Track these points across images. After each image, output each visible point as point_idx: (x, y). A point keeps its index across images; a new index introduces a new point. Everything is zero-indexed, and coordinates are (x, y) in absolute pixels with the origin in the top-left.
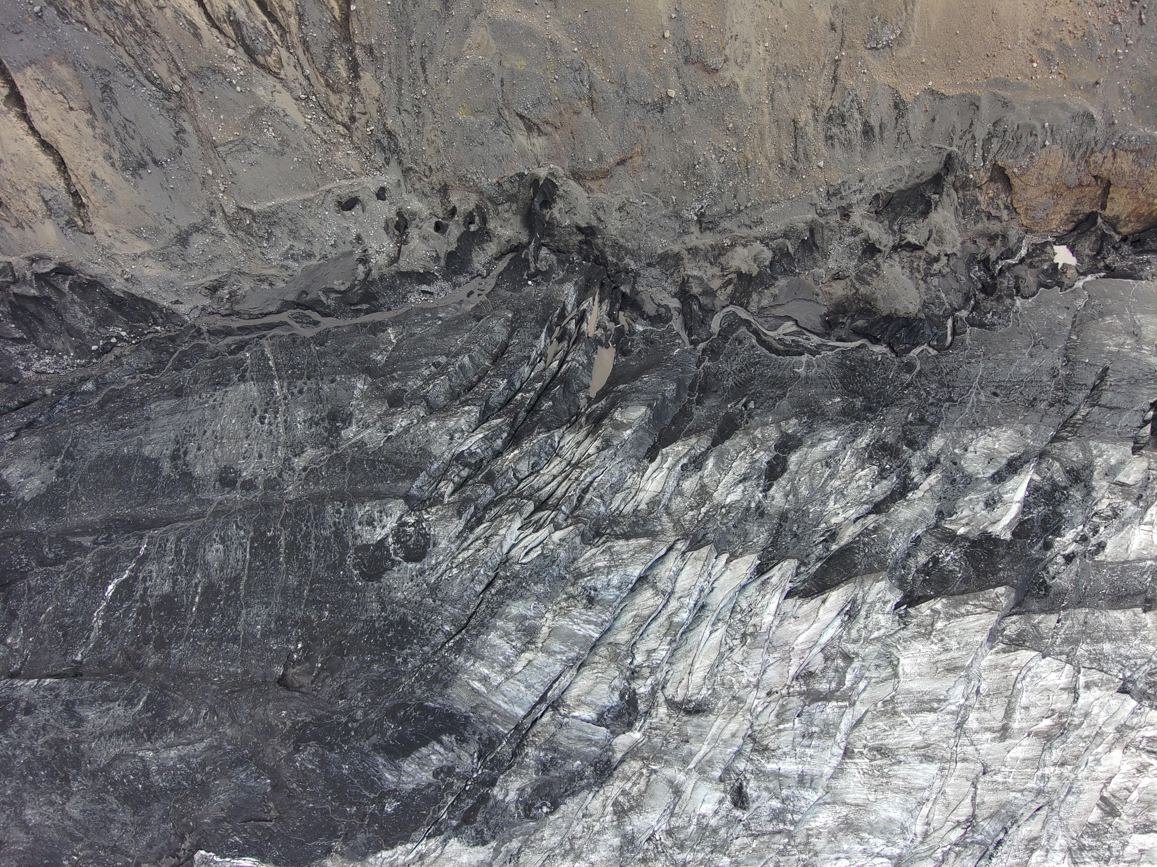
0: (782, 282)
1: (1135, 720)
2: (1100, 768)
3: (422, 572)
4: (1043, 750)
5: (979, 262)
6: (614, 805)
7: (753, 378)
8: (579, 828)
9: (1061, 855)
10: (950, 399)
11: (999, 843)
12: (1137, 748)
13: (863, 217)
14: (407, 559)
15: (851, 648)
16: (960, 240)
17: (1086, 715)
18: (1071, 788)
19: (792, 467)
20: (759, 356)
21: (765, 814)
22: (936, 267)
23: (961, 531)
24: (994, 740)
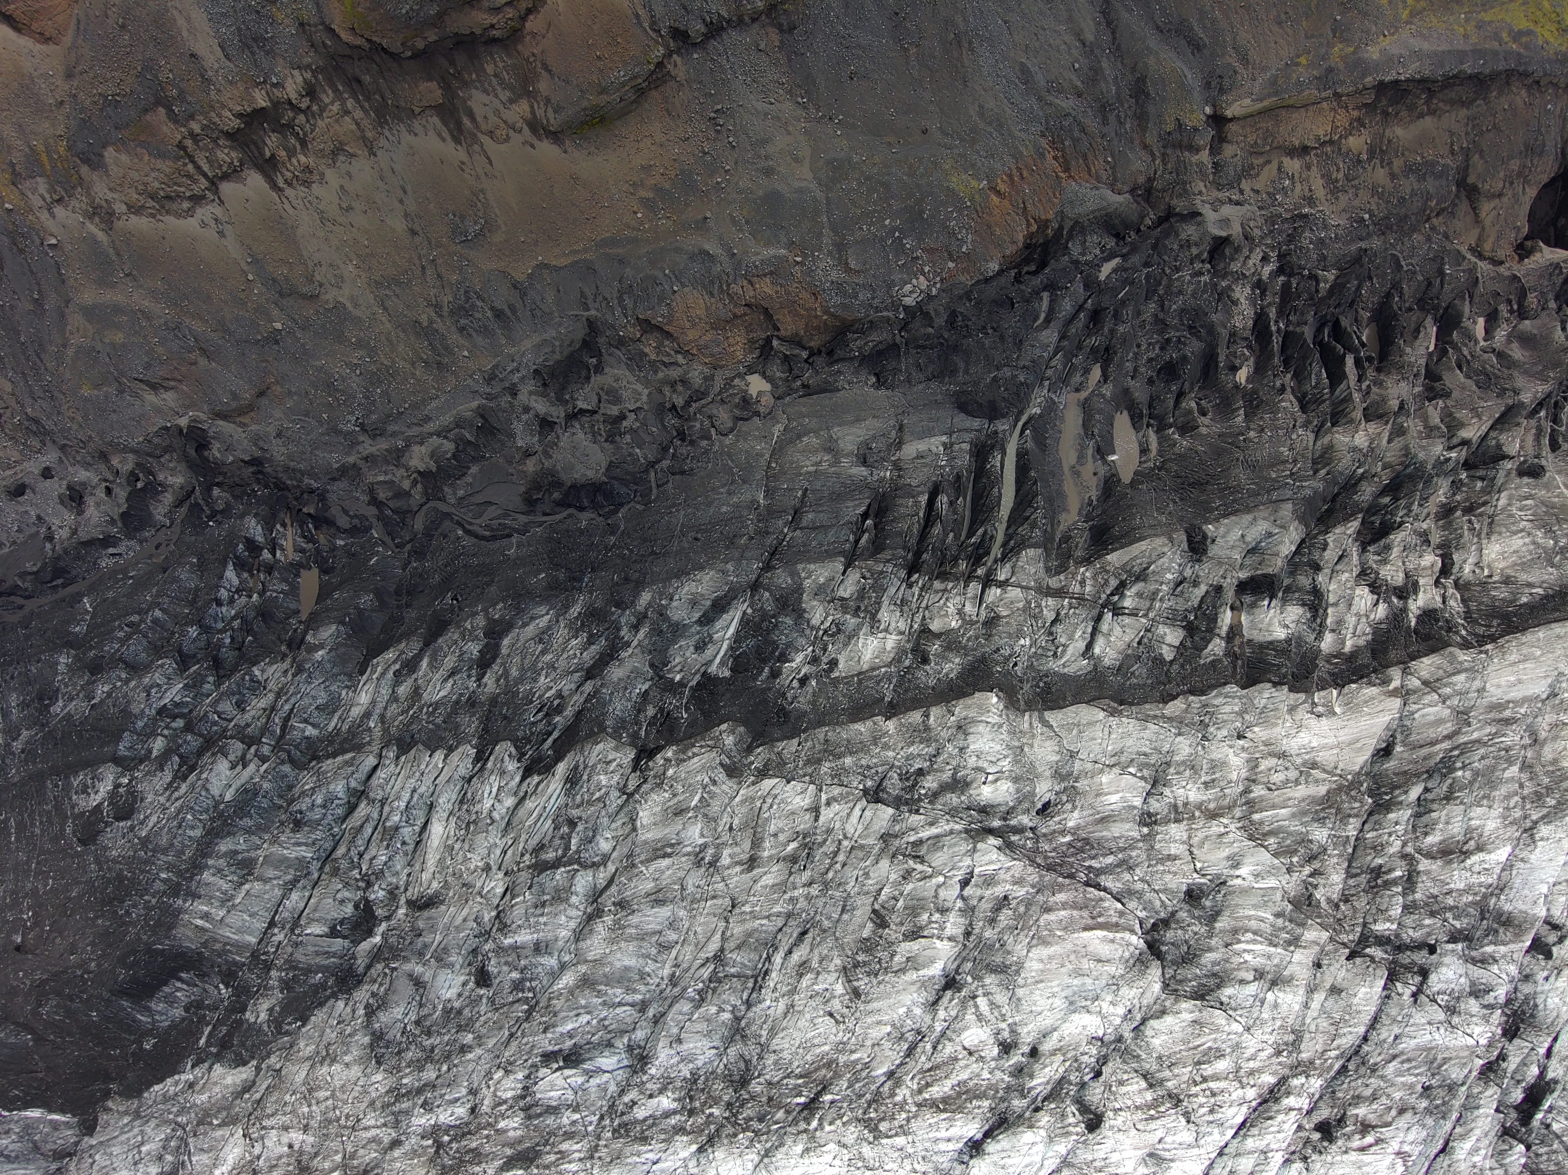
0: (474, 469)
1: (897, 828)
2: (870, 882)
3: (132, 828)
4: (791, 874)
5: (670, 410)
6: (366, 1008)
7: (457, 571)
8: (334, 1035)
9: (836, 975)
10: (653, 553)
11: (766, 973)
12: (904, 855)
13: (531, 393)
14: (118, 819)
15: (575, 813)
16: (646, 391)
17: (829, 831)
18: (844, 906)
19: (504, 651)
20: (464, 547)
21: (507, 986)
22: (625, 423)
23: (678, 678)
24: (742, 872)
